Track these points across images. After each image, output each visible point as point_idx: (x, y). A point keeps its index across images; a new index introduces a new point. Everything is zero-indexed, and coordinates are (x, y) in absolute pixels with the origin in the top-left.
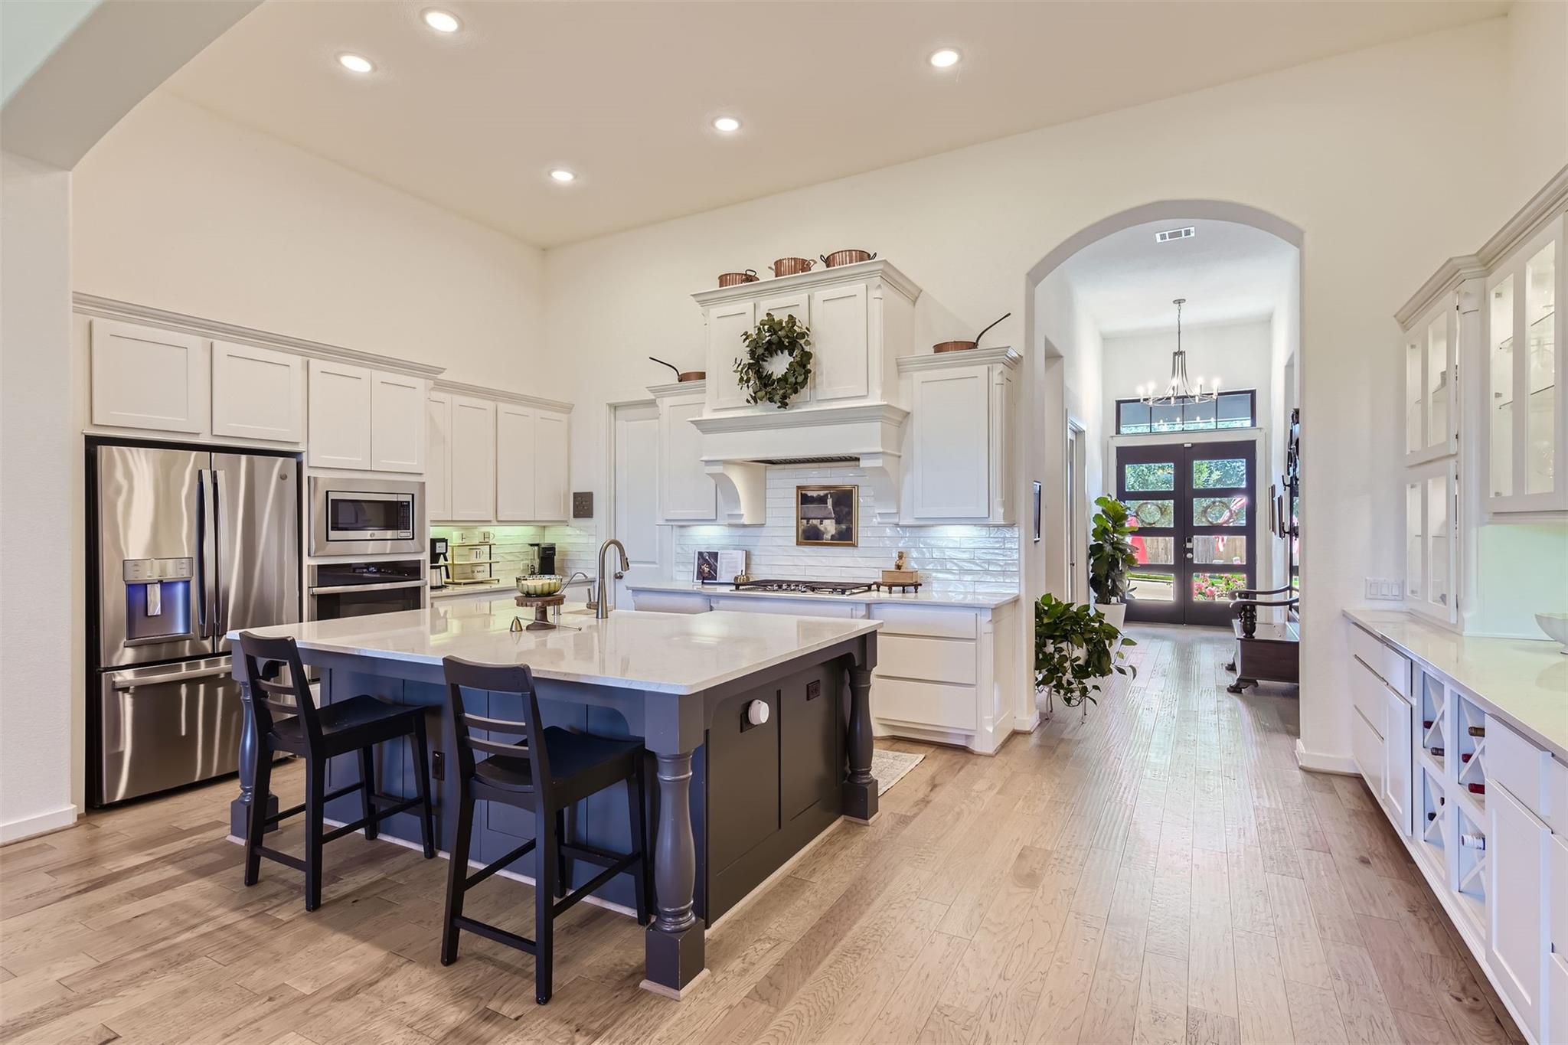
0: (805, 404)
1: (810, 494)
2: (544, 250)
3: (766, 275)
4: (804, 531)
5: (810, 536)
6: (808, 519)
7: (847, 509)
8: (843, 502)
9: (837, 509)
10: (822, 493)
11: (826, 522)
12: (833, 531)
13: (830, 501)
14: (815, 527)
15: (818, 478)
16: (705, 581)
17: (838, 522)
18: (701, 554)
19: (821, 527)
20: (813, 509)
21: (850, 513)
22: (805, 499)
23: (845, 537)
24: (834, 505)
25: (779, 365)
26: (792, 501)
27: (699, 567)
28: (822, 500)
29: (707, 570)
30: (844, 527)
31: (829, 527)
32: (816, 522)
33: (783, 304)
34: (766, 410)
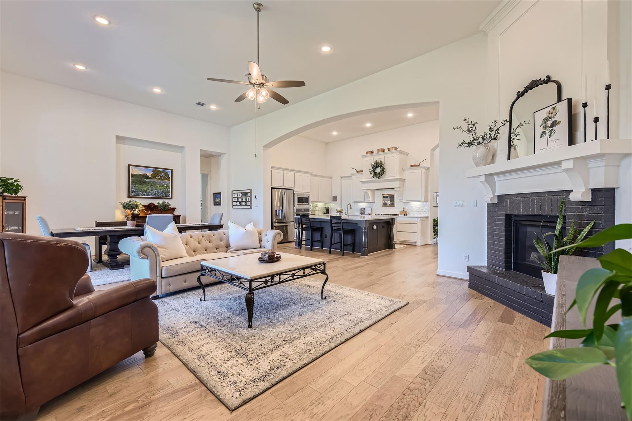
0: (384, 178)
1: (385, 196)
2: (327, 144)
3: (376, 152)
4: (383, 204)
5: (385, 205)
6: (384, 201)
7: (392, 199)
8: (392, 197)
9: (391, 199)
10: (387, 196)
11: (388, 202)
12: (390, 204)
13: (389, 197)
14: (386, 203)
15: (386, 192)
16: (362, 214)
17: (391, 202)
18: (361, 208)
19: (387, 203)
20: (385, 199)
21: (393, 200)
22: (384, 197)
23: (392, 205)
24: (390, 198)
25: (378, 170)
26: (381, 197)
27: (361, 211)
28: (387, 197)
29: (362, 212)
30: (392, 203)
31: (389, 203)
32: (386, 202)
33: (380, 158)
34: (376, 179)
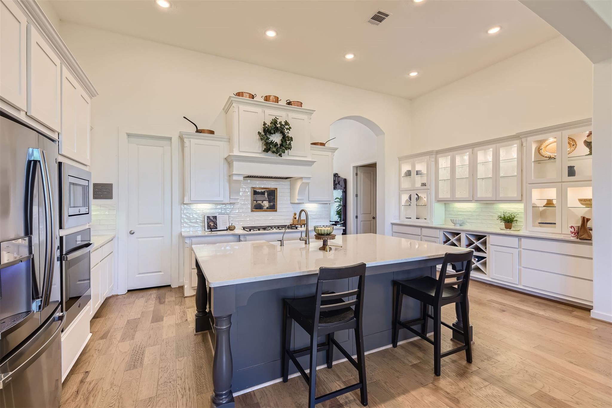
0: (287, 156)
1: (257, 191)
4: (255, 206)
5: (258, 207)
6: (257, 201)
7: (273, 197)
8: (272, 194)
9: (269, 197)
10: (263, 190)
11: (264, 202)
12: (267, 206)
13: (266, 194)
14: (260, 205)
15: (260, 185)
16: (212, 230)
17: (269, 202)
18: (208, 217)
19: (262, 204)
20: (259, 197)
21: (274, 199)
22: (255, 193)
23: (273, 208)
24: (268, 195)
26: (249, 193)
27: (208, 223)
28: (263, 193)
29: (212, 224)
30: (272, 204)
31: (266, 204)
32: (260, 202)
